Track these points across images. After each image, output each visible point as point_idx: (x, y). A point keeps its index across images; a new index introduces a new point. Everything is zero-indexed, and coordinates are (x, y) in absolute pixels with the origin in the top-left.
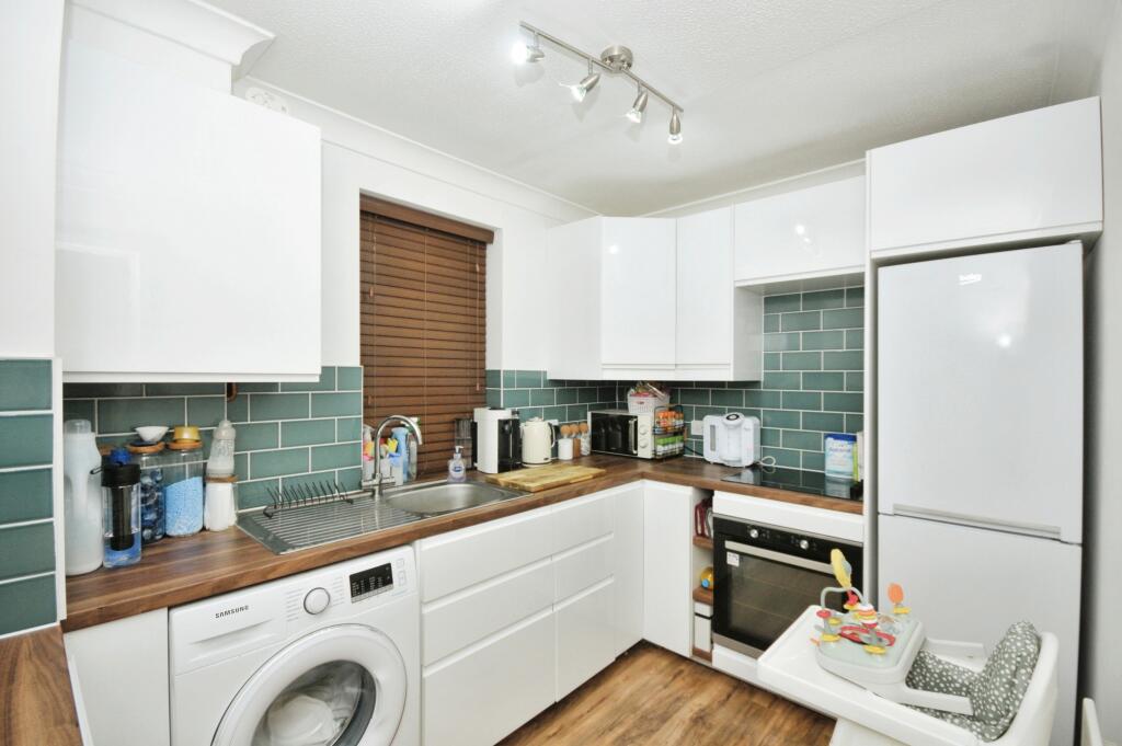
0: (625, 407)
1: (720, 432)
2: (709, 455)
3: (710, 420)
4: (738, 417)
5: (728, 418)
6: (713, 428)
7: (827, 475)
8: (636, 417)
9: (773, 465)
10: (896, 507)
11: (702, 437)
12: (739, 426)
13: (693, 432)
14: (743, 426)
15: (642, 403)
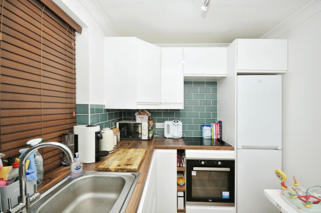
0: (135, 120)
1: (171, 127)
2: (166, 135)
3: (167, 123)
4: (178, 122)
5: (174, 121)
6: (168, 126)
7: (204, 137)
8: (141, 124)
9: (185, 136)
10: (242, 146)
11: (164, 129)
12: (178, 125)
13: (157, 127)
14: (179, 124)
15: (143, 118)
